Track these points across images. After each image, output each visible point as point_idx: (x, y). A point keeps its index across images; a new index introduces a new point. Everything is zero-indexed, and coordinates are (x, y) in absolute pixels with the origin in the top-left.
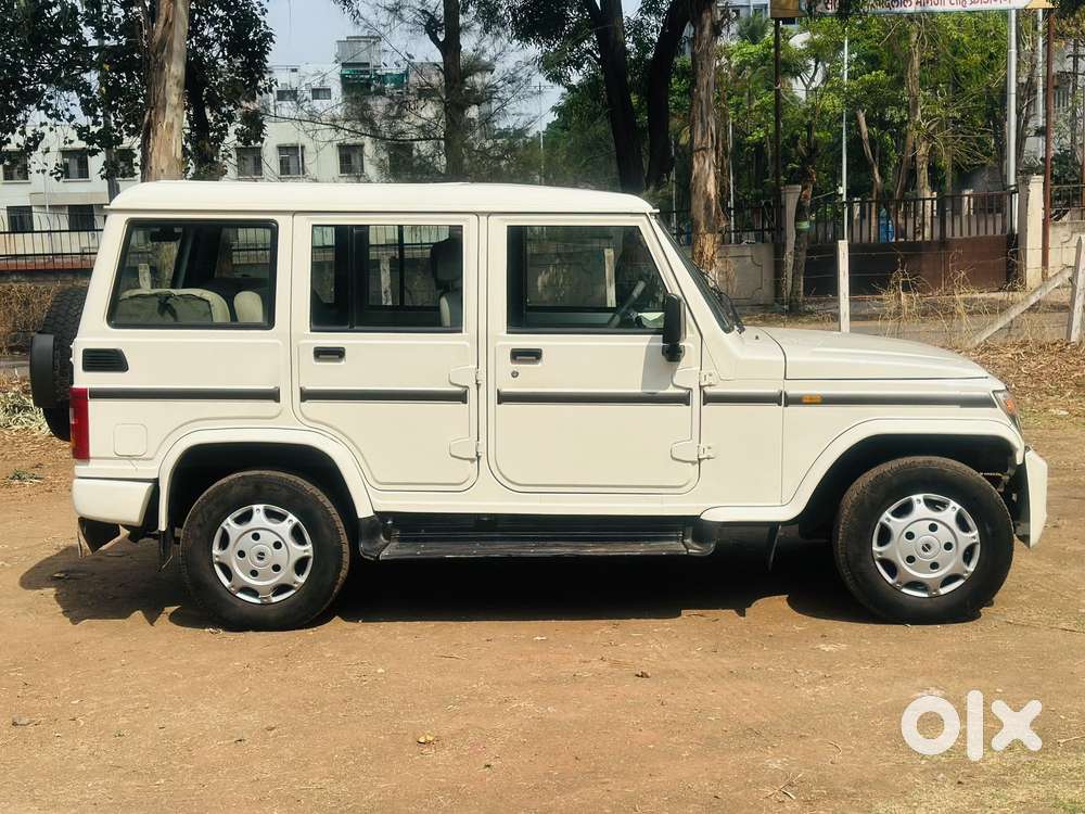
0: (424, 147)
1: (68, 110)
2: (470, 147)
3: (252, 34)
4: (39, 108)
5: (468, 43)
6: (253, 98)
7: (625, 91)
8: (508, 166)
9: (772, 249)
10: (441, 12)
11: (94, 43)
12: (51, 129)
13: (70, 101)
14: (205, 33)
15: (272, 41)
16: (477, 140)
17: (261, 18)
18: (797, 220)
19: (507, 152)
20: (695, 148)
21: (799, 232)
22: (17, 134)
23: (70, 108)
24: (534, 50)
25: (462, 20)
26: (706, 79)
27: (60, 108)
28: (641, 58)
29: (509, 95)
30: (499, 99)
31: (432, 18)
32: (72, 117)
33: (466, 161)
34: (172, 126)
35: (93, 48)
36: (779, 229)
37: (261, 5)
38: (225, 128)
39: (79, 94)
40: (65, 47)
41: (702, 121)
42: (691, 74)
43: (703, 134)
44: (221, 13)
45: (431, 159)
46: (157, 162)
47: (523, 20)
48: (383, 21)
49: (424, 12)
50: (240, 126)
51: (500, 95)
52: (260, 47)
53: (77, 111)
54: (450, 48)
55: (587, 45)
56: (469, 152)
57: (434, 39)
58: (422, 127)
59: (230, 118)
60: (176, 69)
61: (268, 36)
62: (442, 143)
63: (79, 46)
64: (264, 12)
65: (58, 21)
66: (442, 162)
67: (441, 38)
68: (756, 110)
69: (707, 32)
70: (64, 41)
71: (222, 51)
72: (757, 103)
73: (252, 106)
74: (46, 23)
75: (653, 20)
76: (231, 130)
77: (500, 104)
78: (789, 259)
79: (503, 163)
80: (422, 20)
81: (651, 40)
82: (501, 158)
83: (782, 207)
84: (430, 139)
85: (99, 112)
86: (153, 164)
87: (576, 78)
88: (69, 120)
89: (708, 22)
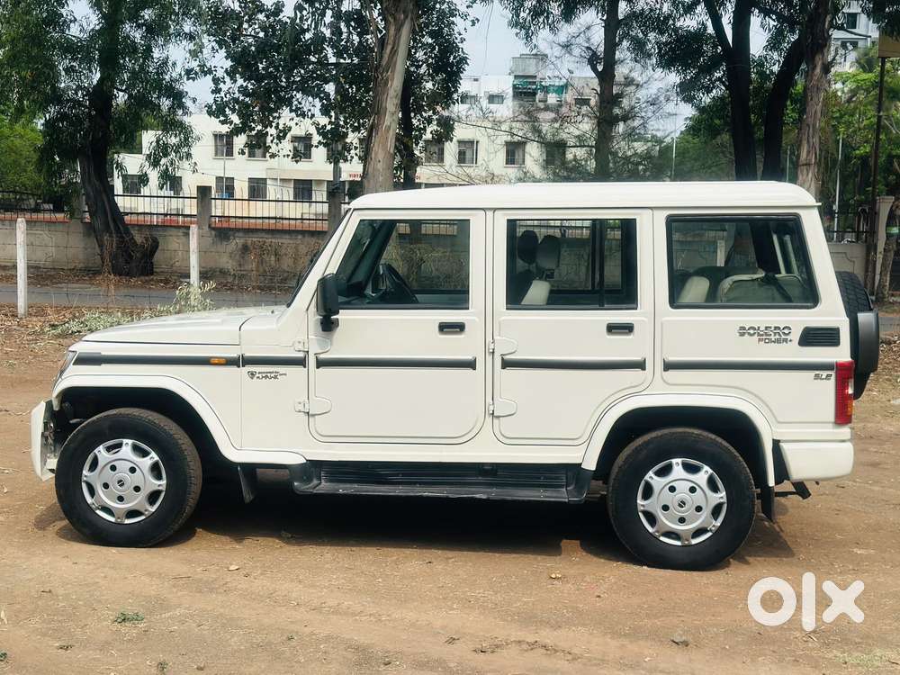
0: (580, 153)
1: (310, 110)
2: (615, 154)
3: (452, 57)
4: (291, 111)
5: (621, 72)
6: (448, 106)
7: (746, 111)
8: (645, 171)
9: (865, 249)
10: (602, 49)
11: (333, 60)
12: (297, 124)
13: (313, 105)
14: (417, 55)
15: (466, 63)
16: (621, 147)
17: (460, 45)
18: (889, 224)
19: (644, 159)
20: (801, 163)
21: (889, 236)
22: (273, 128)
23: (312, 108)
24: (674, 78)
25: (618, 55)
26: (816, 107)
27: (305, 109)
28: (761, 87)
29: (650, 114)
30: (642, 117)
31: (594, 53)
32: (313, 116)
33: (611, 165)
34: (390, 127)
35: (332, 64)
36: (873, 232)
37: (460, 34)
38: (425, 129)
39: (321, 100)
40: (313, 63)
41: (808, 142)
42: (802, 102)
43: (808, 152)
44: (430, 41)
45: (583, 163)
46: (376, 154)
47: (666, 53)
48: (557, 54)
49: (588, 48)
50: (435, 128)
51: (643, 114)
52: (457, 66)
53: (317, 111)
54: (606, 77)
55: (718, 75)
56: (613, 159)
57: (594, 69)
58: (578, 137)
59: (429, 121)
60: (396, 84)
61: (464, 60)
62: (594, 150)
63: (323, 63)
64: (462, 41)
65: (311, 44)
66: (592, 165)
67: (600, 68)
68: (864, 129)
69: (818, 70)
70: (313, 59)
71: (428, 70)
72: (865, 122)
73: (446, 113)
74: (301, 46)
75: (776, 56)
76: (429, 130)
77: (642, 121)
78: (880, 258)
79: (641, 167)
80: (588, 55)
81: (771, 72)
82: (640, 163)
83: (876, 213)
84: (584, 146)
85: (333, 114)
86: (373, 156)
87: (706, 99)
88: (311, 118)
89: (820, 63)
